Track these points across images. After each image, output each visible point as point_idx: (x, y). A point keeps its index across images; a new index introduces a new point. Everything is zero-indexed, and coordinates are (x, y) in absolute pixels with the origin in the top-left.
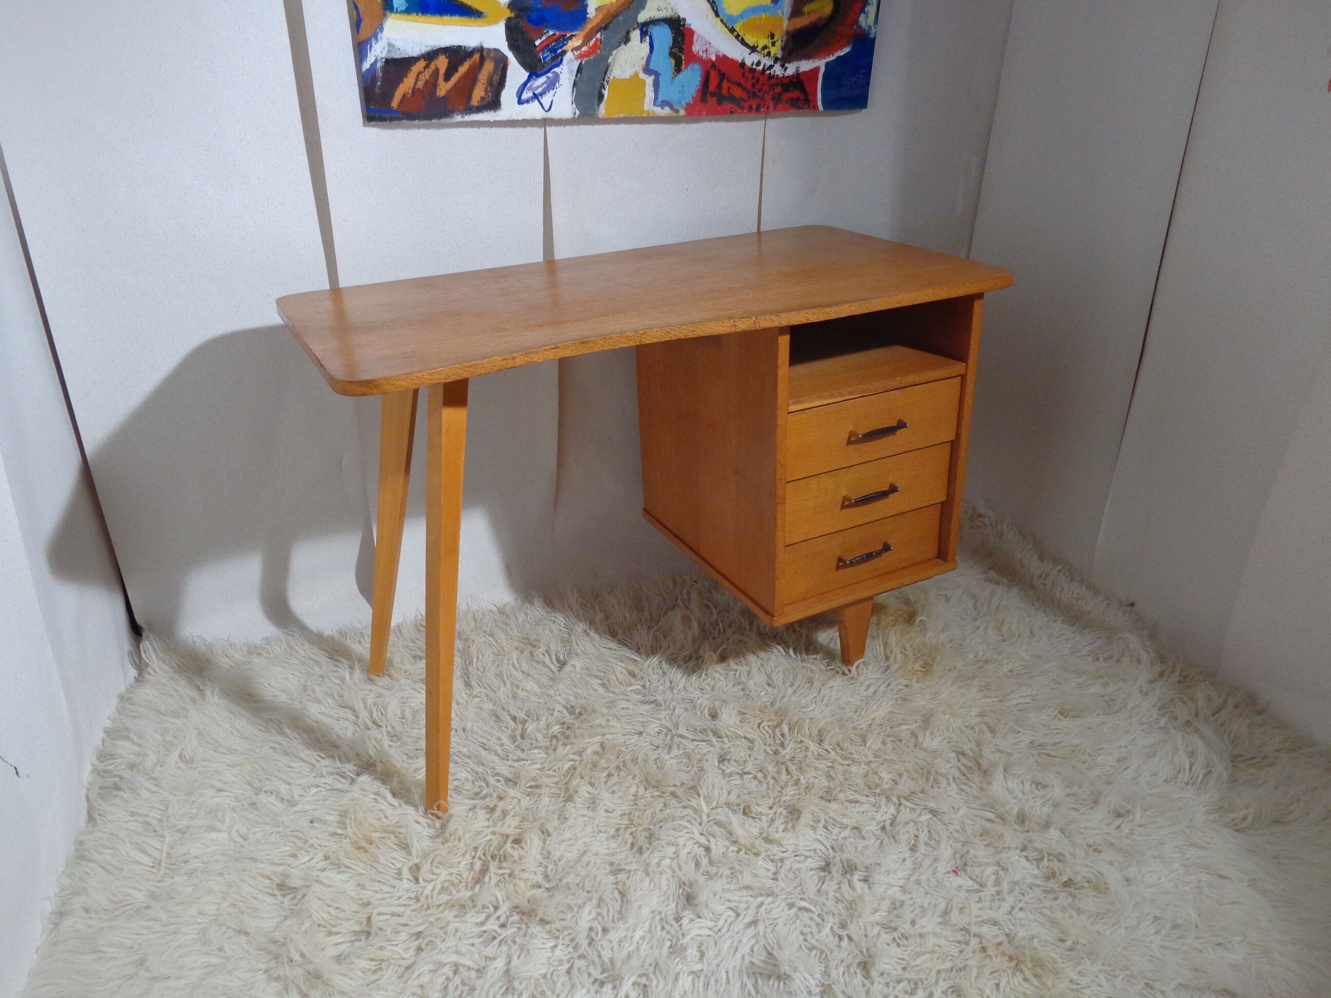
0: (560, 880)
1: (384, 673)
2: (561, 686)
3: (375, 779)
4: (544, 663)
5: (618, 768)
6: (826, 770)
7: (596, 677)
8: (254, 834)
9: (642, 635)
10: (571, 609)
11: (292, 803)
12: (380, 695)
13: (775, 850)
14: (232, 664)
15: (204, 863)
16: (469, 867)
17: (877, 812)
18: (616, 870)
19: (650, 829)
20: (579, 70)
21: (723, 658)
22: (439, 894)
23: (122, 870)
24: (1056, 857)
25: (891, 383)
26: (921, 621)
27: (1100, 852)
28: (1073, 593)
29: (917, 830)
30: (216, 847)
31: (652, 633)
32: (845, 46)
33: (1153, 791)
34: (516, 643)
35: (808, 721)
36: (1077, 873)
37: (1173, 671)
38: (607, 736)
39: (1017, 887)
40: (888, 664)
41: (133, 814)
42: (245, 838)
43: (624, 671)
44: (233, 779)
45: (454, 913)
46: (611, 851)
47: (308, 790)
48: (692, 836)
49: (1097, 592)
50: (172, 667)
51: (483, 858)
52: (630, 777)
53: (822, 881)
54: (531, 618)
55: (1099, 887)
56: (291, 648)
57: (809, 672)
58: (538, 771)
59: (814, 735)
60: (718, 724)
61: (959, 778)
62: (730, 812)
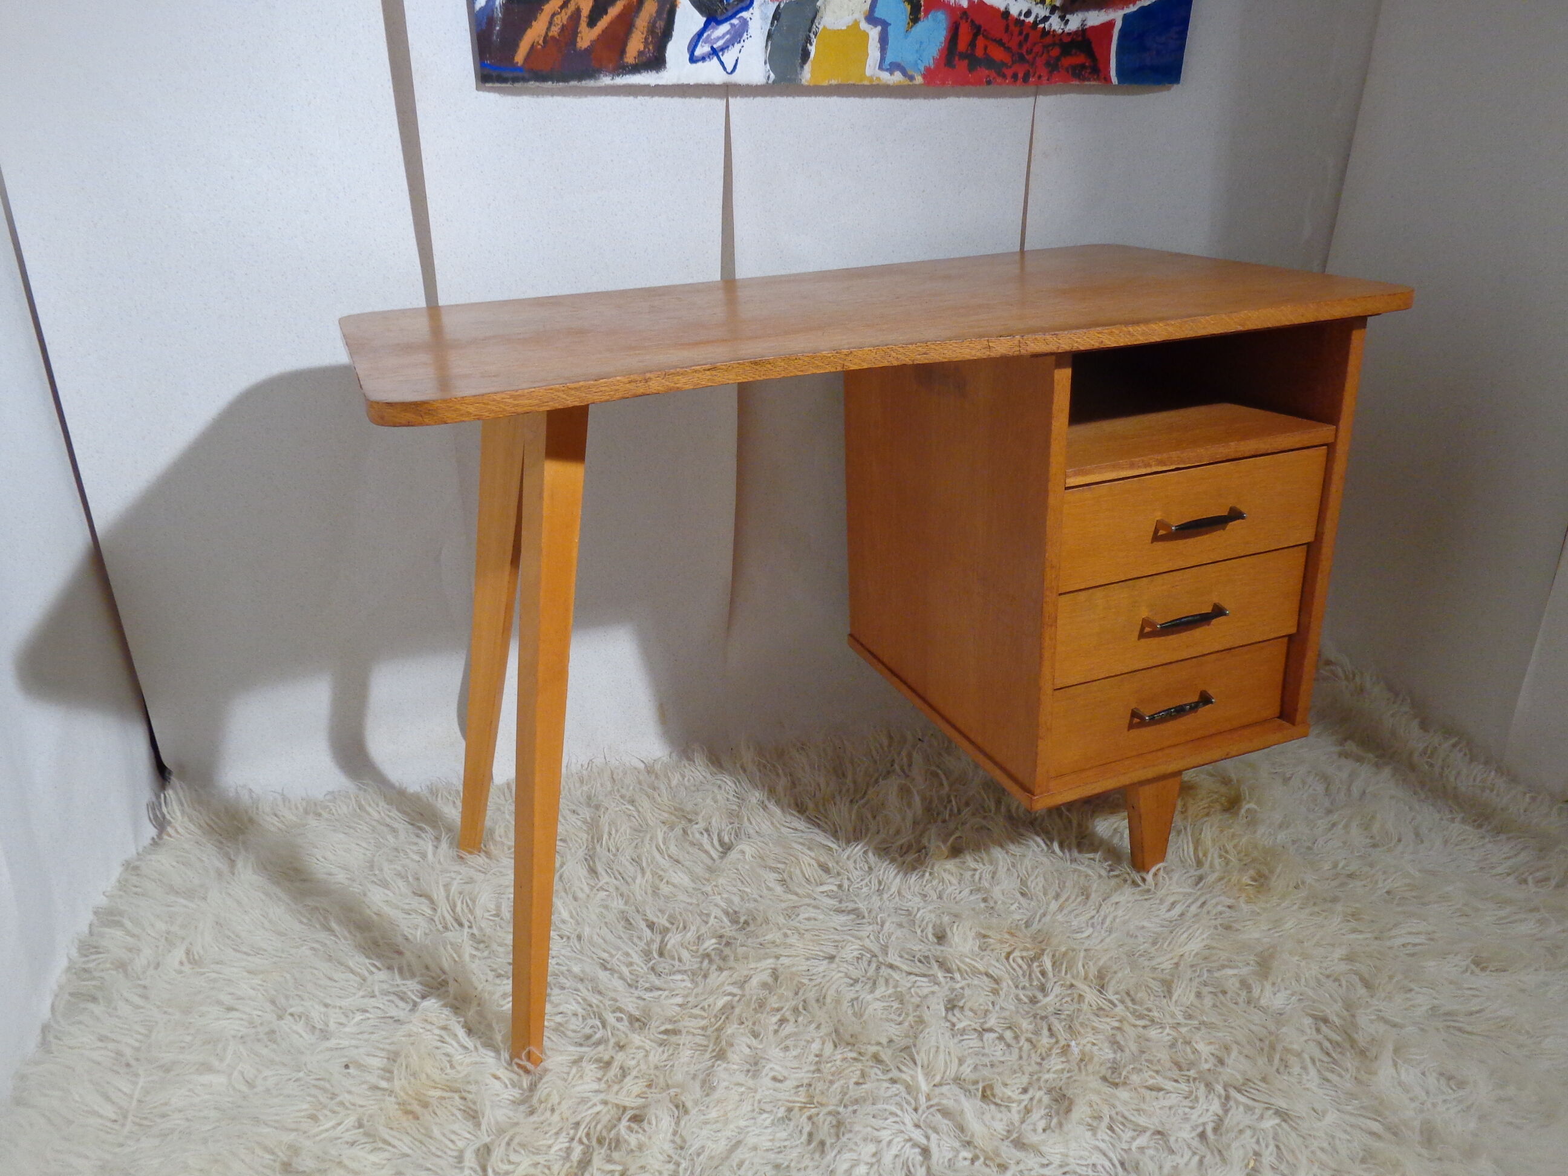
1: (480, 850)
2: (721, 881)
3: (445, 1005)
4: (701, 845)
5: (795, 1010)
6: (1111, 1032)
7: (773, 870)
8: (265, 1079)
9: (842, 812)
10: (745, 771)
11: (325, 1035)
12: (471, 881)
13: (1031, 1162)
14: (280, 825)
15: (187, 1120)
16: (563, 1154)
17: (1192, 1108)
19: (839, 1113)
20: (776, 16)
21: (956, 852)
26: (1248, 810)
28: (1475, 779)
29: (1258, 1142)
30: (207, 1097)
31: (855, 807)
34: (666, 815)
35: (1082, 954)
38: (783, 960)
40: (1200, 872)
41: (103, 1038)
42: (250, 1085)
43: (813, 862)
46: (777, 1145)
47: (351, 1015)
48: (903, 1128)
49: (1514, 779)
50: (201, 827)
51: (585, 1140)
52: (813, 1026)
54: (689, 780)
56: (361, 807)
57: (1082, 878)
58: (678, 1009)
59: (1091, 976)
60: (946, 951)
61: (1320, 1061)
62: (961, 1093)
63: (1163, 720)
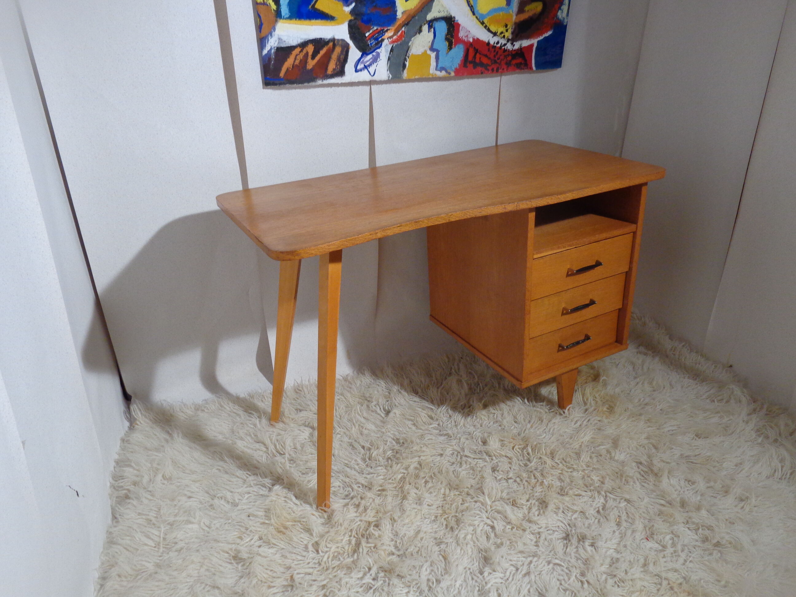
0: (407, 550)
1: (280, 421)
2: (389, 426)
3: (284, 488)
4: (376, 412)
5: (431, 477)
6: (558, 475)
7: (409, 420)
8: (214, 524)
9: (434, 392)
10: (388, 377)
11: (235, 504)
13: (535, 527)
14: (186, 417)
15: (185, 544)
16: (348, 542)
17: (593, 501)
18: (439, 543)
19: (456, 516)
20: (392, 50)
21: (485, 406)
22: (333, 560)
23: (138, 550)
24: (707, 527)
25: (593, 239)
26: (603, 380)
27: (734, 523)
28: (692, 360)
29: (619, 512)
30: (192, 533)
31: (440, 390)
32: (549, 30)
33: (759, 485)
34: (358, 399)
35: (544, 445)
36: (722, 538)
37: (762, 408)
38: (422, 458)
39: (686, 547)
40: (586, 407)
41: (139, 514)
42: (209, 527)
43: (426, 415)
44: (197, 490)
45: (344, 572)
46: (434, 530)
47: (243, 496)
48: (483, 519)
49: (707, 359)
50: (151, 420)
51: (356, 536)
52: (440, 483)
53: (566, 546)
54: (364, 383)
55: (737, 547)
56: (222, 406)
57: (539, 414)
58: (383, 481)
59: (548, 453)
60: (488, 448)
61: (640, 479)
62: (503, 503)
63: (571, 347)
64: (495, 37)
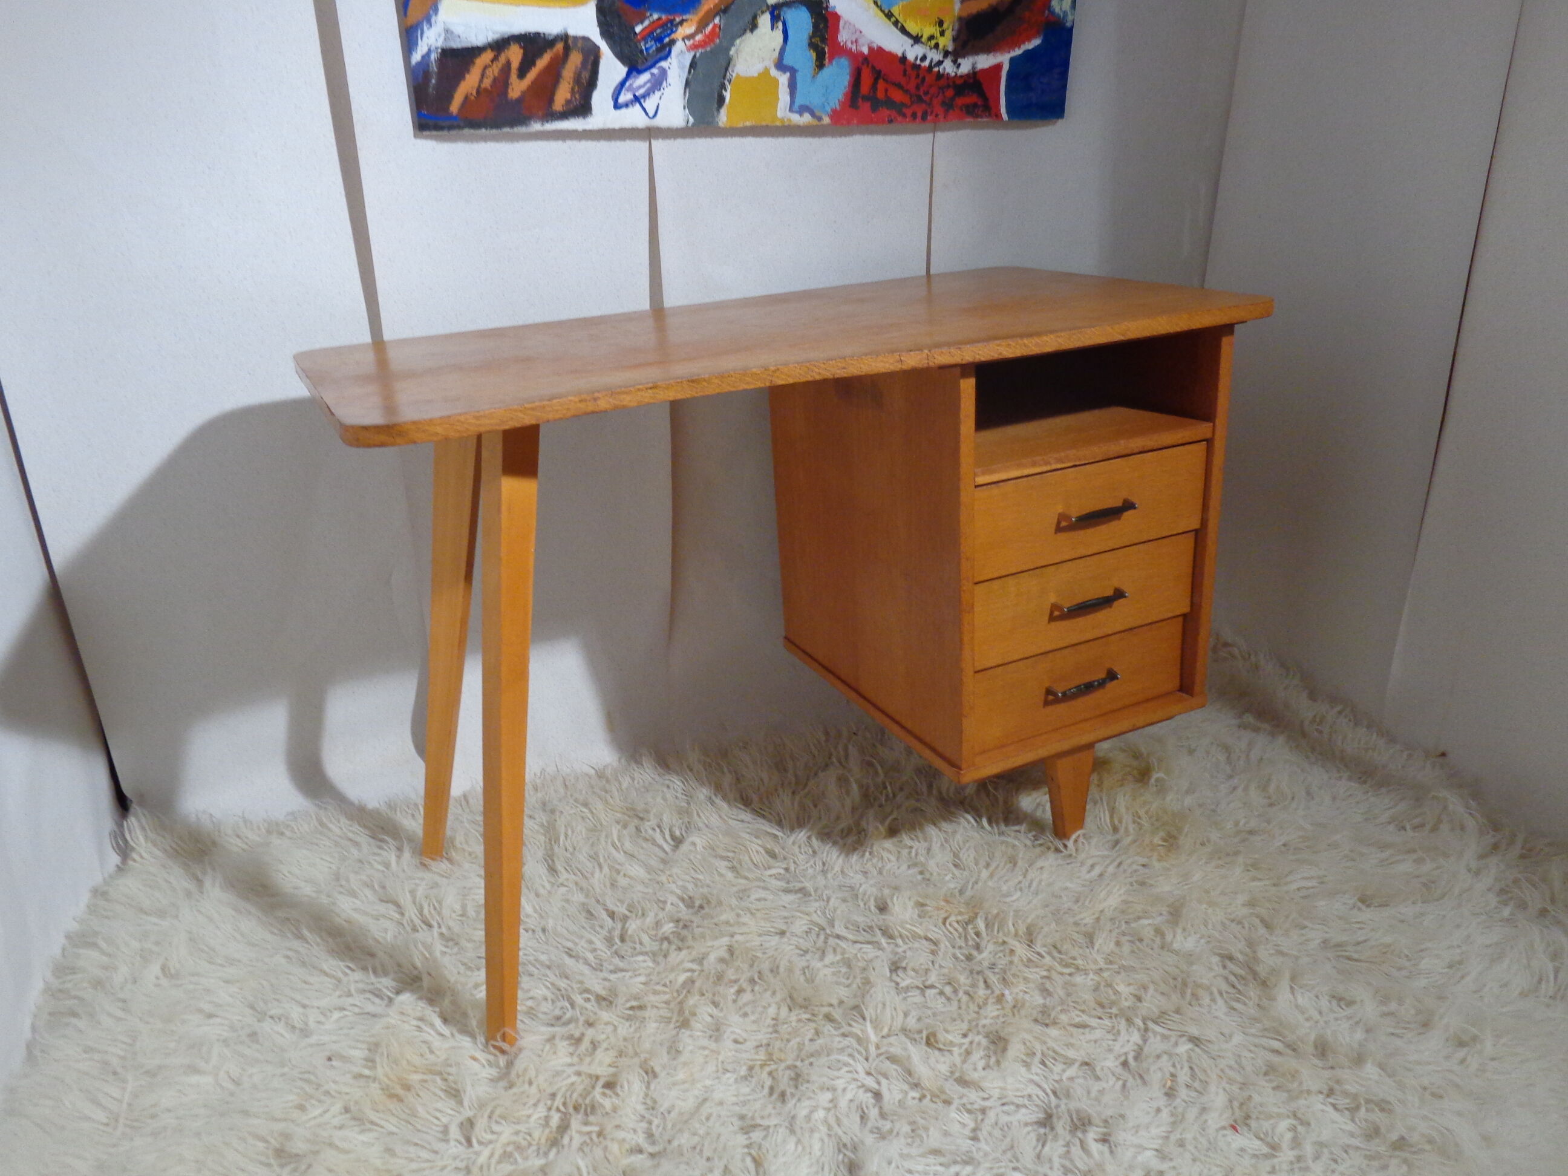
0: (669, 1142)
1: (442, 856)
2: (675, 870)
3: (420, 998)
4: (654, 840)
6: (1040, 981)
7: (724, 858)
8: (251, 1076)
9: (784, 802)
10: (691, 770)
11: (305, 1032)
12: (435, 885)
13: (973, 1096)
14: (245, 846)
15: (178, 1118)
16: (542, 1122)
17: (1114, 1040)
18: (748, 1127)
19: (796, 1067)
20: (693, 65)
21: (893, 832)
22: (499, 1162)
23: (63, 1128)
24: (1377, 1105)
25: (1116, 448)
26: (1157, 780)
27: (1442, 1097)
28: (1360, 741)
29: (1174, 1066)
30: (196, 1096)
31: (797, 798)
32: (1034, 37)
33: (1504, 1010)
34: (619, 815)
35: (1012, 914)
36: (1412, 1129)
37: (1511, 843)
38: (738, 937)
39: (1325, 1150)
40: (1117, 836)
41: (88, 1050)
42: (237, 1082)
43: (761, 849)
44: (229, 1000)
46: (742, 1098)
47: (329, 1014)
48: (856, 1076)
49: (1392, 740)
50: (165, 851)
51: (562, 1108)
52: (769, 993)
53: (1043, 1141)
54: (638, 783)
55: (1447, 1150)
56: (322, 824)
57: (1010, 849)
58: (642, 986)
59: (1020, 933)
60: (890, 919)
61: (1227, 992)
62: (908, 1041)
63: (1074, 696)
64: (916, 46)
